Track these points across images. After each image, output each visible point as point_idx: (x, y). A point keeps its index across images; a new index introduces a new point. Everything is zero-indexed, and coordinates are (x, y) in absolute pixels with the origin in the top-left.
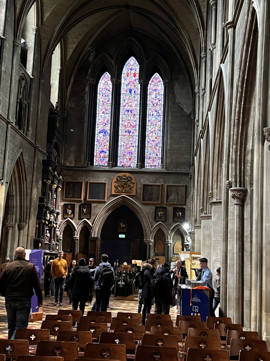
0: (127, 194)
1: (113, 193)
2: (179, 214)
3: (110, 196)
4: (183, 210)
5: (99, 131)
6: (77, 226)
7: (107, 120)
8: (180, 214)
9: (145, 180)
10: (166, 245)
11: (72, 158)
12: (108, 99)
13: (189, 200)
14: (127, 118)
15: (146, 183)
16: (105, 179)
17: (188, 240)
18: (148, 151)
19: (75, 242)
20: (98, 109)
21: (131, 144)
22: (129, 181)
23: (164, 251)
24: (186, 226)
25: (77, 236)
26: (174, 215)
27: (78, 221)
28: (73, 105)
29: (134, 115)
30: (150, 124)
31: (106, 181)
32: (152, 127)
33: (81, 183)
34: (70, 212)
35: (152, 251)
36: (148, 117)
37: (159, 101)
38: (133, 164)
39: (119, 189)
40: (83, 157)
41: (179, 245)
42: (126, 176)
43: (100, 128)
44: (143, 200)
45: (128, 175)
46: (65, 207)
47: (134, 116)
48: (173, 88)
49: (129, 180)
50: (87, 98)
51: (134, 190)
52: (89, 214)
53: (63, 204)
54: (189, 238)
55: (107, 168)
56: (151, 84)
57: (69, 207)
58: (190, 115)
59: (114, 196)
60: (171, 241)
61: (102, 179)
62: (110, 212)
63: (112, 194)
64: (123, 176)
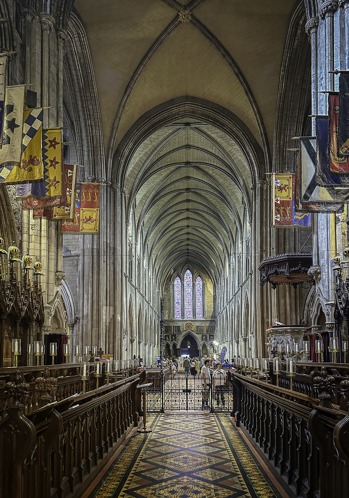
0: (190, 330)
1: (185, 330)
3: (183, 331)
4: (213, 336)
5: (176, 303)
7: (179, 297)
9: (197, 324)
10: (207, 350)
11: (167, 316)
12: (179, 288)
13: (215, 332)
14: (187, 297)
18: (197, 311)
20: (175, 293)
21: (190, 308)
22: (191, 324)
23: (206, 352)
24: (215, 343)
25: (171, 348)
26: (210, 338)
28: (166, 294)
32: (198, 300)
33: (171, 326)
34: (167, 338)
35: (201, 353)
36: (196, 296)
37: (201, 289)
38: (191, 317)
39: (187, 328)
40: (171, 316)
41: (212, 350)
43: (176, 301)
45: (190, 322)
46: (166, 336)
47: (190, 296)
48: (207, 285)
50: (171, 290)
51: (193, 328)
52: (175, 338)
53: (164, 335)
54: (216, 347)
55: (182, 320)
56: (197, 281)
58: (214, 296)
60: (209, 349)
61: (180, 324)
62: (184, 338)
64: (188, 323)
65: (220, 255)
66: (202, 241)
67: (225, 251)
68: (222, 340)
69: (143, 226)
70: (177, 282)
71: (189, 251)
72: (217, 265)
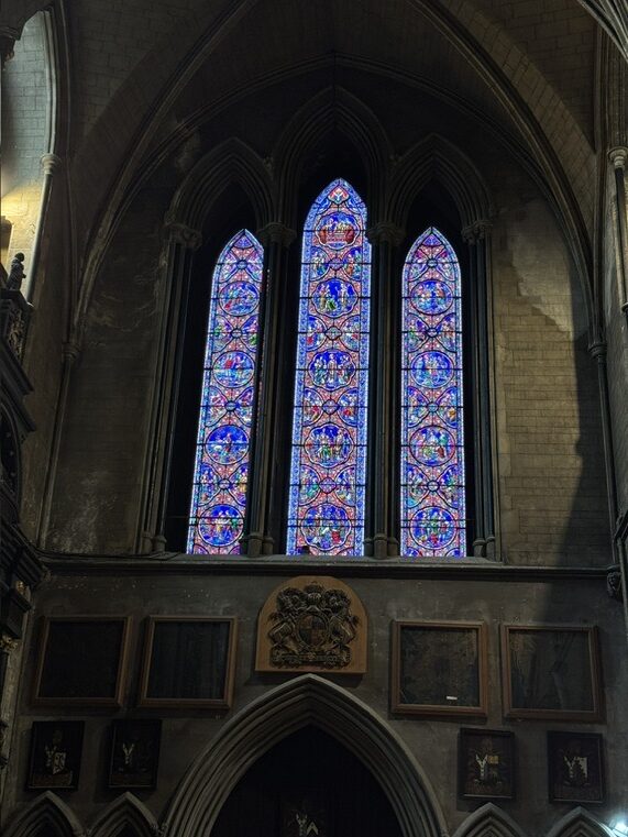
0: (325, 670)
2: (578, 766)
3: (246, 684)
4: (594, 747)
5: (208, 431)
6: (89, 829)
7: (242, 389)
8: (584, 764)
9: (411, 607)
11: (86, 518)
12: (248, 317)
14: (323, 381)
15: (412, 618)
16: (228, 605)
18: (411, 504)
20: (207, 352)
21: (341, 476)
22: (336, 610)
26: (556, 772)
27: (92, 806)
29: (351, 370)
30: (413, 401)
31: (232, 614)
32: (424, 410)
34: (58, 760)
36: (406, 378)
37: (447, 318)
39: (291, 645)
40: (134, 515)
42: (318, 590)
43: (213, 420)
44: (404, 698)
45: (328, 583)
46: (38, 738)
47: (349, 375)
48: (503, 247)
49: (337, 605)
50: (163, 291)
51: (357, 649)
56: (410, 263)
57: (57, 736)
59: (268, 679)
61: (215, 603)
63: (257, 669)
64: (309, 589)
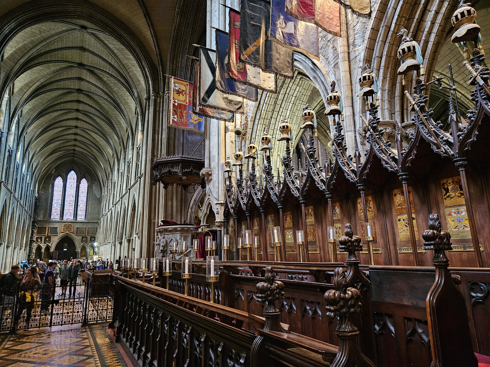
0: (69, 232)
1: (62, 231)
3: (60, 233)
4: (94, 238)
5: (54, 203)
6: (43, 246)
9: (78, 226)
10: (86, 252)
13: (97, 233)
14: (69, 197)
15: (78, 227)
16: (58, 225)
17: (96, 250)
18: (79, 212)
19: (42, 254)
20: (54, 193)
21: (71, 209)
23: (85, 255)
24: (96, 244)
25: (43, 251)
27: (43, 244)
28: (43, 193)
33: (46, 228)
34: (39, 240)
35: (80, 255)
37: (85, 190)
38: (71, 218)
39: (65, 229)
40: (47, 216)
41: (92, 252)
43: (55, 201)
44: (77, 234)
45: (70, 223)
46: (37, 238)
47: (72, 197)
48: (92, 187)
49: (70, 225)
50: (50, 189)
51: (72, 230)
52: (50, 241)
53: (36, 237)
54: (97, 249)
55: (60, 221)
56: (81, 183)
57: (39, 238)
58: (99, 198)
59: (62, 233)
60: (89, 251)
62: (60, 240)
64: (67, 224)
65: (110, 159)
66: (91, 143)
67: (115, 156)
68: (104, 242)
69: (21, 116)
70: (59, 182)
71: (76, 152)
72: (105, 168)
